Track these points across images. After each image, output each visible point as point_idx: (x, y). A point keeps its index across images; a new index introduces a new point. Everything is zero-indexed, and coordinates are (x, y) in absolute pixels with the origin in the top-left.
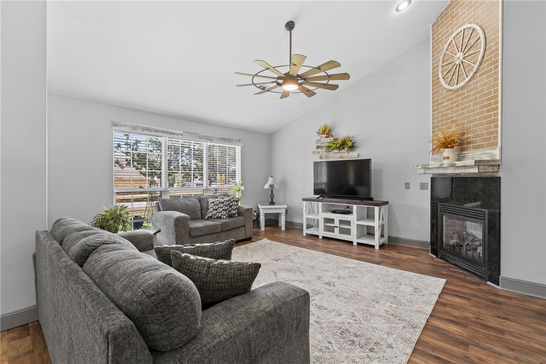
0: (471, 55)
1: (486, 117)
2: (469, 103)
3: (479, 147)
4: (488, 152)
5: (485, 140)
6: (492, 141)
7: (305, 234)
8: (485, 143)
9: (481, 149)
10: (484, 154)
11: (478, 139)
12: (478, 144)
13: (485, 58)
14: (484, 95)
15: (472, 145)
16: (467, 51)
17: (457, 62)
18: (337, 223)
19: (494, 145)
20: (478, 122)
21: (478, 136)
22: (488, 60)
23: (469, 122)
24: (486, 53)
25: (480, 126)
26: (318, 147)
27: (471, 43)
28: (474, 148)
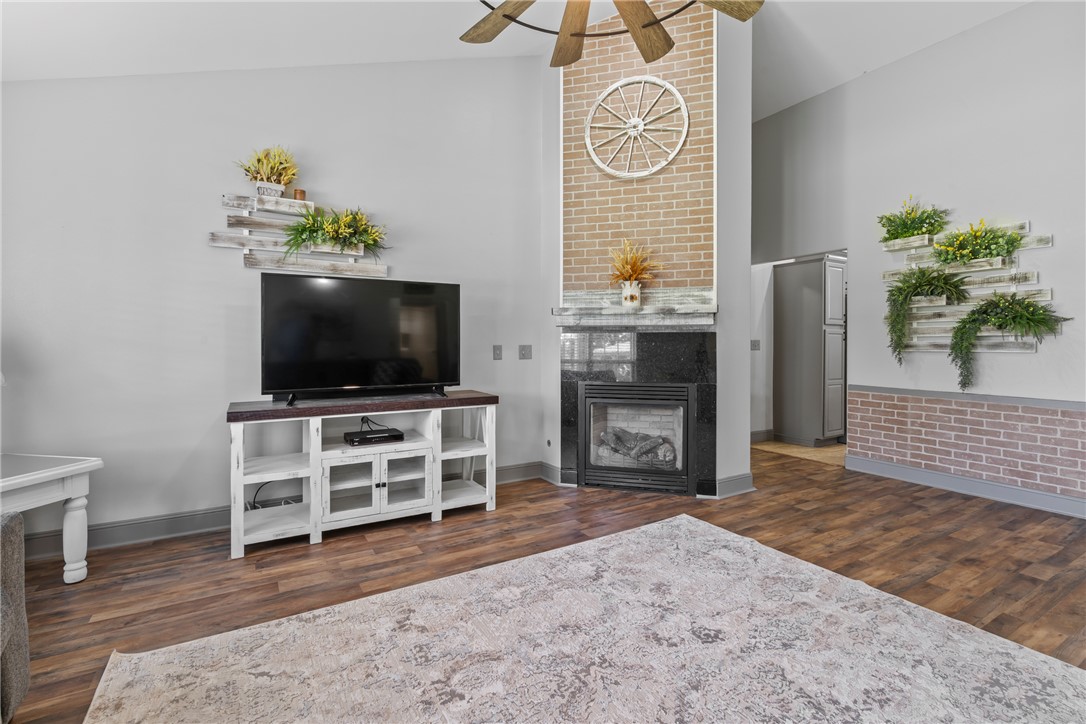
0: (659, 130)
1: (690, 239)
2: (656, 209)
3: (677, 284)
4: (696, 293)
5: (689, 274)
6: (702, 278)
7: (237, 552)
8: (688, 279)
9: (682, 289)
10: (689, 296)
11: (675, 271)
12: (675, 279)
13: (688, 147)
14: (687, 204)
15: (661, 280)
16: (650, 122)
17: (632, 133)
18: (380, 473)
19: (707, 284)
20: (674, 244)
21: (674, 266)
22: (692, 151)
23: (654, 241)
24: (688, 139)
25: (679, 250)
26: (237, 222)
27: (658, 112)
28: (667, 285)
